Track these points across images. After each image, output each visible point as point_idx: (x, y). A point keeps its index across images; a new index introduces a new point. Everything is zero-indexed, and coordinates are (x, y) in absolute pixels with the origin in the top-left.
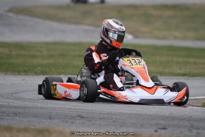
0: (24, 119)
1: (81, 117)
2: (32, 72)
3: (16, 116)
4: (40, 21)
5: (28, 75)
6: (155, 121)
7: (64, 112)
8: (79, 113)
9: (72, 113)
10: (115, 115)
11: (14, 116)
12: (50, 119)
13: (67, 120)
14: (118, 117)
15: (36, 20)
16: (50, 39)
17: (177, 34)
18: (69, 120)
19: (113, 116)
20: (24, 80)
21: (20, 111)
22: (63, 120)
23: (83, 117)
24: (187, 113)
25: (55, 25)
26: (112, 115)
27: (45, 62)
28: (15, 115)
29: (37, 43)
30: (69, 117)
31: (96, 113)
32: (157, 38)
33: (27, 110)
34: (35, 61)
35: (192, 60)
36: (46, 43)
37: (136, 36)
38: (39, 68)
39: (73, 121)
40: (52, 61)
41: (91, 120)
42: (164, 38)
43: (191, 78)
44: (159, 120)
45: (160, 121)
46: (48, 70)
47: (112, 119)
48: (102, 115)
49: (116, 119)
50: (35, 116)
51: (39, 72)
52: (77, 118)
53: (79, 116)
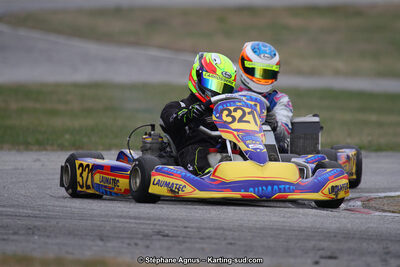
0: (49, 241)
1: (164, 236)
2: (52, 145)
3: (33, 233)
5: (46, 149)
6: (313, 243)
7: (127, 225)
8: (157, 227)
9: (143, 226)
10: (230, 230)
11: (28, 234)
12: (102, 240)
13: (136, 241)
14: (236, 234)
16: (82, 76)
17: (340, 65)
18: (140, 242)
19: (227, 233)
20: (39, 160)
21: (40, 223)
22: (127, 241)
23: (167, 236)
24: (372, 225)
25: (92, 48)
26: (223, 229)
27: (77, 123)
28: (31, 232)
29: (57, 85)
30: (140, 236)
31: (192, 228)
33: (53, 222)
34: (58, 122)
35: (373, 118)
36: (76, 85)
38: (67, 136)
39: (148, 243)
40: (90, 122)
41: (184, 242)
42: (313, 73)
43: (373, 154)
44: (320, 240)
45: (322, 243)
46: (85, 140)
47: (225, 239)
48: (204, 231)
49: (233, 239)
50: (71, 233)
51: (66, 144)
52: (155, 237)
53: (159, 233)
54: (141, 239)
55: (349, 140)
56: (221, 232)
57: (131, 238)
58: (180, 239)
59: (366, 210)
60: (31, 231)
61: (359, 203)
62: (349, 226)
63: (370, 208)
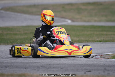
0: (11, 69)
1: (43, 67)
3: (7, 67)
4: (19, 14)
6: (85, 68)
7: (33, 64)
8: (42, 65)
9: (38, 65)
10: (62, 65)
11: (5, 68)
12: (26, 68)
14: (64, 66)
15: (16, 14)
16: (25, 24)
17: (96, 19)
21: (9, 65)
23: (44, 67)
24: (102, 62)
25: (28, 16)
26: (60, 65)
27: (22, 37)
29: (17, 27)
30: (37, 67)
31: (51, 65)
32: (85, 21)
33: (13, 64)
34: (17, 37)
35: (105, 33)
36: (23, 27)
37: (73, 21)
38: (19, 41)
39: (38, 69)
40: (26, 36)
41: (49, 69)
42: (88, 21)
43: (104, 43)
45: (87, 68)
46: (24, 41)
47: (60, 67)
48: (55, 65)
49: (62, 67)
50: (17, 67)
51: (19, 43)
52: (40, 67)
53: (42, 66)
54: (37, 68)
55: (98, 39)
57: (34, 68)
59: (101, 58)
61: (99, 56)
63: (102, 58)
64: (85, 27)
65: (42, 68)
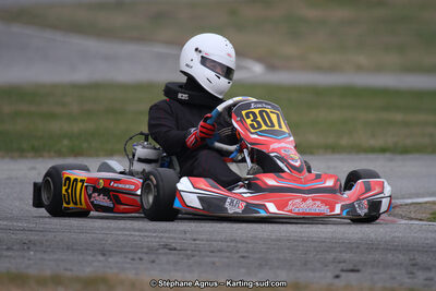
0: (46, 256)
1: (171, 249)
2: (49, 151)
3: (29, 249)
4: (59, 37)
5: (42, 156)
6: (333, 254)
7: (131, 238)
8: (164, 240)
9: (148, 239)
10: (243, 242)
11: (24, 249)
12: (104, 255)
13: (140, 255)
14: (250, 246)
15: (48, 34)
16: (82, 75)
17: (362, 59)
18: (145, 257)
19: (239, 245)
20: (34, 168)
21: (36, 237)
22: (131, 256)
23: (175, 249)
25: (91, 44)
26: (235, 241)
27: (76, 127)
28: (26, 247)
29: (55, 86)
30: (145, 250)
31: (201, 240)
32: (318, 69)
33: (50, 236)
34: (55, 126)
35: (399, 117)
37: (271, 67)
38: (66, 142)
39: (153, 257)
40: (90, 126)
41: (193, 256)
42: (333, 69)
43: (399, 157)
44: (341, 252)
45: (343, 255)
46: (85, 145)
47: (238, 252)
48: (214, 244)
49: (247, 252)
50: (70, 248)
51: (64, 150)
52: (161, 251)
53: (165, 246)
54: (146, 253)
55: (372, 142)
56: (233, 244)
57: (134, 252)
58: (189, 252)
59: (390, 218)
60: (26, 245)
62: (372, 235)
63: (395, 216)
64: (318, 93)
65: (166, 254)
